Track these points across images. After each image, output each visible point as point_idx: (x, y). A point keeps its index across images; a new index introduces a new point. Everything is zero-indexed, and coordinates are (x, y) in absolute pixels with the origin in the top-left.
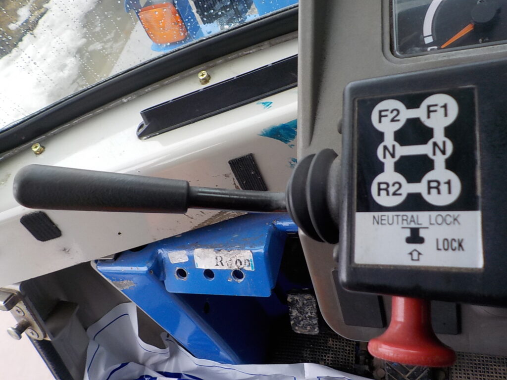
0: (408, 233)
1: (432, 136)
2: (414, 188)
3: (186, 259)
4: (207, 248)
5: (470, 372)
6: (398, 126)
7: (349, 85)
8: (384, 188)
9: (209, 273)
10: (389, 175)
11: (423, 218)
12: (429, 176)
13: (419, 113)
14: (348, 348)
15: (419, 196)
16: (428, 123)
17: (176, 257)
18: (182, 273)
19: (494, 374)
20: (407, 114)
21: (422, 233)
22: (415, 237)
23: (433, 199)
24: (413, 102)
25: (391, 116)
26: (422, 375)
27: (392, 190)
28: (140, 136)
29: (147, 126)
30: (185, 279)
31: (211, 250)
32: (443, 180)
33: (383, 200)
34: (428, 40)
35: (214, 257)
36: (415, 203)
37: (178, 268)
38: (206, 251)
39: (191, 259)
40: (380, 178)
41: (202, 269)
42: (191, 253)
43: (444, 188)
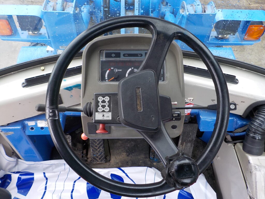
0: (102, 115)
1: (106, 102)
2: (103, 109)
3: (34, 124)
4: (42, 120)
5: (116, 156)
6: (102, 100)
7: (95, 94)
8: (100, 109)
9: (42, 128)
10: (100, 107)
11: (104, 113)
12: (105, 108)
13: (104, 99)
14: (79, 153)
15: (104, 110)
16: (105, 100)
17: (31, 124)
18: (32, 128)
19: (122, 155)
20: (103, 99)
21: (104, 115)
22: (103, 116)
23: (106, 111)
24: (104, 97)
25: (101, 99)
26: (102, 158)
27: (101, 109)
28: (24, 87)
29: (26, 84)
30: (33, 130)
31: (43, 121)
32: (107, 108)
33: (99, 111)
34: (106, 78)
35: (45, 123)
36: (104, 111)
37: (31, 127)
38: (42, 121)
39: (36, 124)
40: (99, 108)
41: (40, 127)
42: (36, 122)
43: (107, 109)
